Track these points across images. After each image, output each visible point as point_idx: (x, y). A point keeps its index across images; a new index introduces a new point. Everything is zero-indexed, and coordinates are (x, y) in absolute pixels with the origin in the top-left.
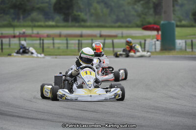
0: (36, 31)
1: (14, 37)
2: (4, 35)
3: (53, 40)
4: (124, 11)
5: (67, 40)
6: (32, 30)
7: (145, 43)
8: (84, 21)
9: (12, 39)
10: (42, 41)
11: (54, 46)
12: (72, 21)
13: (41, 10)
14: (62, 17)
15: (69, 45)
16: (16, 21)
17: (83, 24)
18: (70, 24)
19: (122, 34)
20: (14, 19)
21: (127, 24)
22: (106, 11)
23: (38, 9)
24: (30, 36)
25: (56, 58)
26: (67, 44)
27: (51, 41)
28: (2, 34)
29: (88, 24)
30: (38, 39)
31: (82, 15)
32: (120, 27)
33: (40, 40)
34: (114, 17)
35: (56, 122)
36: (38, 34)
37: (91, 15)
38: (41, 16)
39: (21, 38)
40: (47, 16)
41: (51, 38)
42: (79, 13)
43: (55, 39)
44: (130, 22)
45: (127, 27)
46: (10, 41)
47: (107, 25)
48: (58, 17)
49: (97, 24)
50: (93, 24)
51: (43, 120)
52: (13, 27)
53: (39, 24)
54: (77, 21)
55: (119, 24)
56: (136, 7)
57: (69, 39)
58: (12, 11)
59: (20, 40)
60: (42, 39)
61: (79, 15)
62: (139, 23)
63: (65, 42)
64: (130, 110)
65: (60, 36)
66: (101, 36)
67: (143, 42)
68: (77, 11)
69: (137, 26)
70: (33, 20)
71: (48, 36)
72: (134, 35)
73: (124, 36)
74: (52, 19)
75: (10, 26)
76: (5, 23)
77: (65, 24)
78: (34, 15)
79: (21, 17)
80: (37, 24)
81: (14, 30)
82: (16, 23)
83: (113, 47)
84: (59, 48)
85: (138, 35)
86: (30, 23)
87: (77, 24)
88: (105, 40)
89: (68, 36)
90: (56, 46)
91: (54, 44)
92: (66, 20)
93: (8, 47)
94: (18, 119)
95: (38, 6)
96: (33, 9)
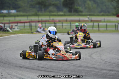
0: (52, 18)
1: (39, 22)
2: (32, 20)
3: (62, 23)
4: (106, 5)
5: (71, 23)
6: (50, 18)
7: (118, 25)
8: (81, 12)
9: (37, 23)
10: (55, 25)
11: (63, 27)
12: (74, 12)
13: (55, 5)
14: (68, 9)
15: (72, 27)
16: (40, 12)
17: (80, 13)
18: (73, 13)
19: (104, 19)
20: (38, 11)
21: (107, 13)
22: (95, 5)
23: (53, 5)
24: (48, 21)
25: (64, 34)
26: (71, 26)
27: (61, 24)
28: (31, 20)
29: (84, 14)
30: (53, 23)
31: (80, 8)
32: (103, 15)
33: (54, 23)
34: (100, 9)
35: (62, 73)
36: (53, 20)
37: (86, 8)
38: (55, 9)
39: (43, 23)
40: (59, 9)
41: (61, 23)
42: (78, 7)
43: (63, 23)
44: (109, 12)
45: (107, 15)
46: (36, 24)
47: (95, 14)
48: (65, 10)
49: (89, 14)
50: (86, 14)
51: (54, 72)
52: (38, 15)
53: (54, 14)
54: (77, 12)
55: (102, 13)
56: (113, 3)
57: (72, 23)
58: (37, 6)
59: (42, 24)
60: (55, 23)
61: (78, 8)
62: (114, 13)
63: (69, 24)
64: (108, 66)
65: (66, 21)
66: (91, 21)
67: (117, 24)
68: (77, 6)
69: (114, 15)
70: (50, 12)
71: (59, 21)
72: (112, 20)
73: (105, 20)
74: (62, 11)
75: (36, 15)
76: (33, 13)
77: (70, 14)
78: (51, 8)
79: (43, 9)
80: (52, 14)
81: (39, 18)
82: (40, 13)
83: (99, 28)
84: (66, 28)
85: (114, 20)
86: (48, 13)
87: (77, 14)
88: (93, 23)
89: (71, 21)
90: (64, 27)
91: (62, 26)
92: (70, 11)
93: (35, 28)
94: (39, 71)
95: (53, 3)
96: (50, 5)
